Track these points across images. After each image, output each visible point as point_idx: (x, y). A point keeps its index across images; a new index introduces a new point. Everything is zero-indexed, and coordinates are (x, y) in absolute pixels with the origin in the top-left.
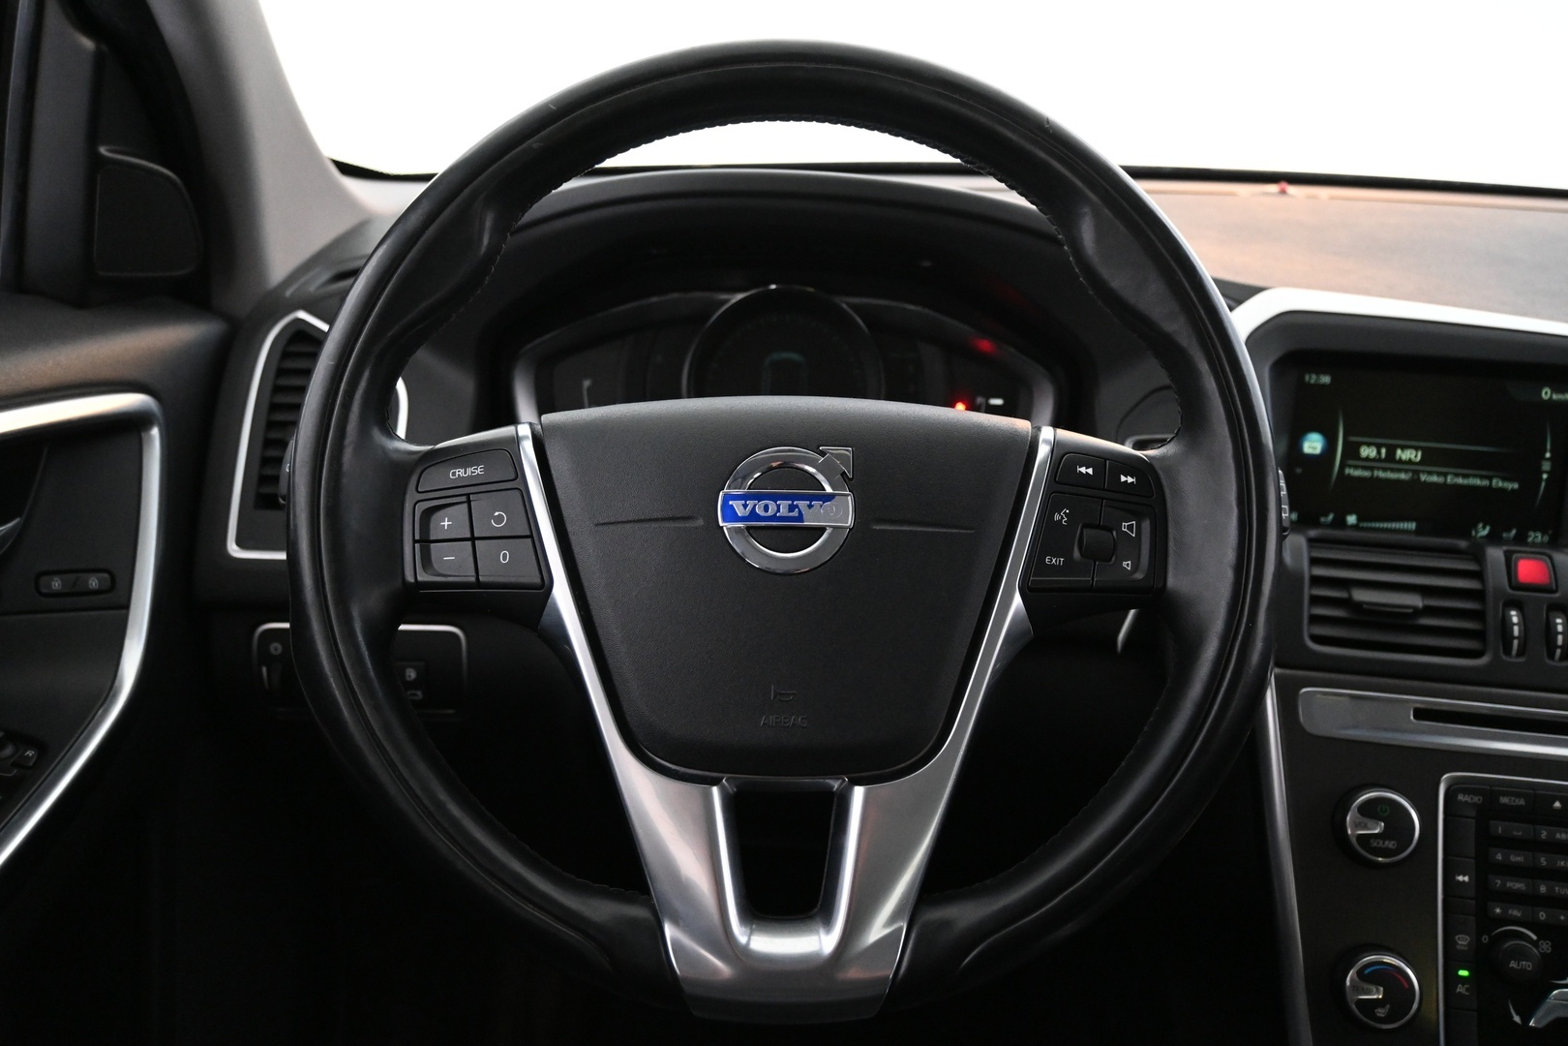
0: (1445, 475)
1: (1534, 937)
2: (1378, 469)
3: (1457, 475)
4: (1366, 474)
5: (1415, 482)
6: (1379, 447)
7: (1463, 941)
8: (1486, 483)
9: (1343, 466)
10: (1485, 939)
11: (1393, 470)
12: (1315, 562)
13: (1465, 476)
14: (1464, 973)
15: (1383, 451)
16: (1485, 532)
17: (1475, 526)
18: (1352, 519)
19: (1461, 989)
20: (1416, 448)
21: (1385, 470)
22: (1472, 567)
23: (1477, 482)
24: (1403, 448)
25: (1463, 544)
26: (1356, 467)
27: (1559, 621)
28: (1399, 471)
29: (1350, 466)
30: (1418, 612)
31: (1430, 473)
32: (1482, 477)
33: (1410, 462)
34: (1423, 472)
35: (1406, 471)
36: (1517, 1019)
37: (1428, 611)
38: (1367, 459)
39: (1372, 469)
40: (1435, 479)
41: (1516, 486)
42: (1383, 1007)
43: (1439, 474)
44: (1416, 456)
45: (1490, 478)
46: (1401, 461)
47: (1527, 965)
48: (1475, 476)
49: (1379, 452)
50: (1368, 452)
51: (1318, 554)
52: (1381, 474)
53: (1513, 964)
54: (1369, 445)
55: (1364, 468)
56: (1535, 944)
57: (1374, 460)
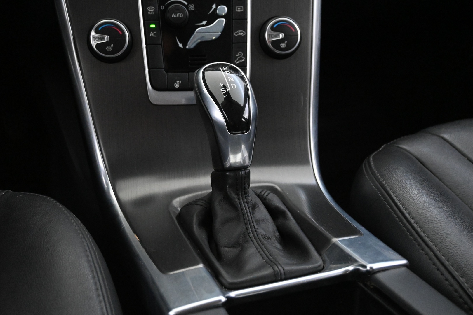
1: (186, 3)
7: (151, 10)
10: (162, 7)
14: (153, 26)
19: (152, 34)
36: (181, 45)
42: (110, 46)
47: (181, 15)
53: (174, 15)
56: (187, 6)
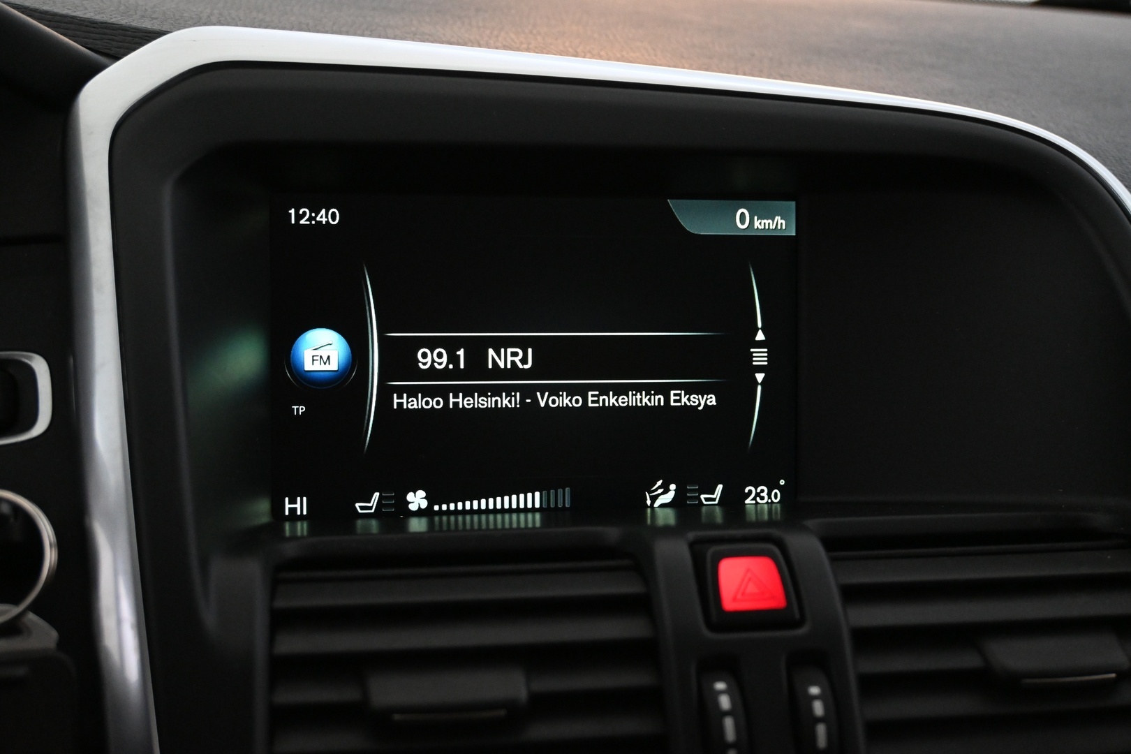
0: (582, 391)
2: (456, 390)
3: (604, 390)
4: (435, 403)
5: (529, 411)
6: (451, 346)
8: (657, 400)
9: (385, 394)
11: (483, 391)
12: (281, 621)
13: (620, 390)
15: (461, 353)
16: (668, 498)
17: (649, 486)
18: (417, 500)
20: (523, 343)
21: (468, 392)
22: (628, 586)
23: (643, 399)
24: (499, 344)
25: (612, 533)
26: (412, 392)
27: (814, 690)
28: (497, 391)
29: (400, 391)
30: (516, 714)
31: (554, 391)
32: (648, 389)
33: (514, 372)
34: (543, 389)
35: (509, 390)
37: (543, 706)
38: (432, 373)
39: (443, 392)
40: (565, 401)
41: (712, 400)
43: (572, 390)
44: (524, 361)
45: (664, 390)
46: (497, 373)
48: (638, 388)
49: (453, 359)
50: (428, 359)
51: (291, 600)
52: (464, 402)
54: (432, 344)
55: (430, 392)
57: (445, 374)
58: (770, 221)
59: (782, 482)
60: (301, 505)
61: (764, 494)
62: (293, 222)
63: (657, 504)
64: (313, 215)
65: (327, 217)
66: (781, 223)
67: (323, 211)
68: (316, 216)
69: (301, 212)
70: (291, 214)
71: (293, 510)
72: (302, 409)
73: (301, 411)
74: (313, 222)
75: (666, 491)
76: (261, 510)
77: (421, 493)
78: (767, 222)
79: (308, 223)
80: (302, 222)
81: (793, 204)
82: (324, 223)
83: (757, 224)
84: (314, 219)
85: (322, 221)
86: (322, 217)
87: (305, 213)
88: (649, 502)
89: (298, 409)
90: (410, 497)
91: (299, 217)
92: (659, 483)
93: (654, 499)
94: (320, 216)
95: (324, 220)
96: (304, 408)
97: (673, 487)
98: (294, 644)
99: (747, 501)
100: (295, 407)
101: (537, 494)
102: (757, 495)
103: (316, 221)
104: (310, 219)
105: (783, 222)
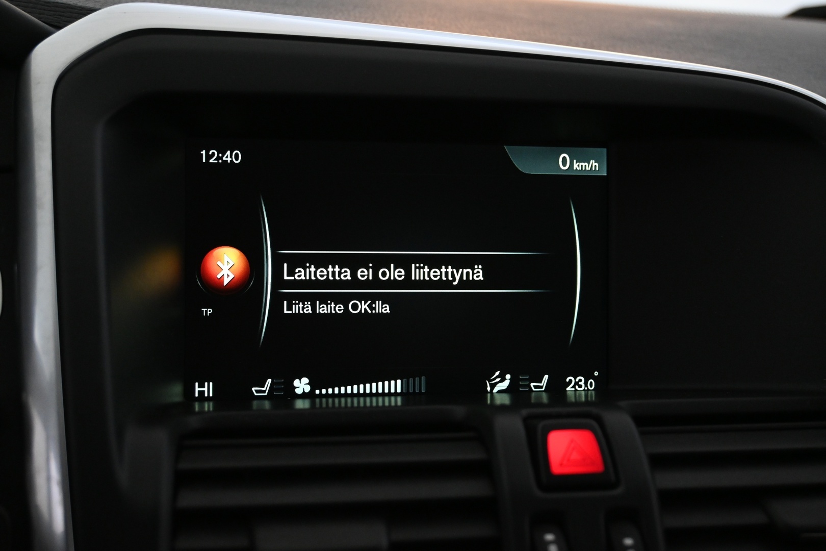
9: (277, 299)
12: (183, 480)
16: (505, 385)
17: (489, 376)
18: (302, 385)
22: (471, 453)
25: (459, 411)
27: (628, 541)
29: (289, 297)
58: (586, 164)
59: (596, 374)
60: (208, 389)
61: (582, 383)
62: (204, 161)
63: (495, 391)
64: (220, 155)
65: (231, 157)
66: (595, 166)
67: (228, 153)
68: (223, 156)
69: (210, 153)
70: (202, 154)
71: (201, 393)
72: (210, 311)
73: (209, 313)
74: (220, 161)
75: (503, 380)
76: (175, 392)
77: (305, 380)
78: (584, 164)
79: (216, 162)
80: (211, 161)
81: (605, 150)
82: (229, 162)
83: (575, 166)
84: (221, 158)
85: (227, 160)
86: (228, 157)
87: (213, 154)
88: (489, 389)
89: (206, 311)
90: (296, 383)
91: (209, 157)
92: (497, 373)
93: (493, 386)
94: (225, 156)
95: (229, 159)
96: (211, 310)
97: (508, 376)
98: (193, 499)
99: (568, 389)
100: (204, 310)
101: (399, 382)
102: (576, 383)
103: (223, 160)
104: (218, 159)
105: (597, 164)
